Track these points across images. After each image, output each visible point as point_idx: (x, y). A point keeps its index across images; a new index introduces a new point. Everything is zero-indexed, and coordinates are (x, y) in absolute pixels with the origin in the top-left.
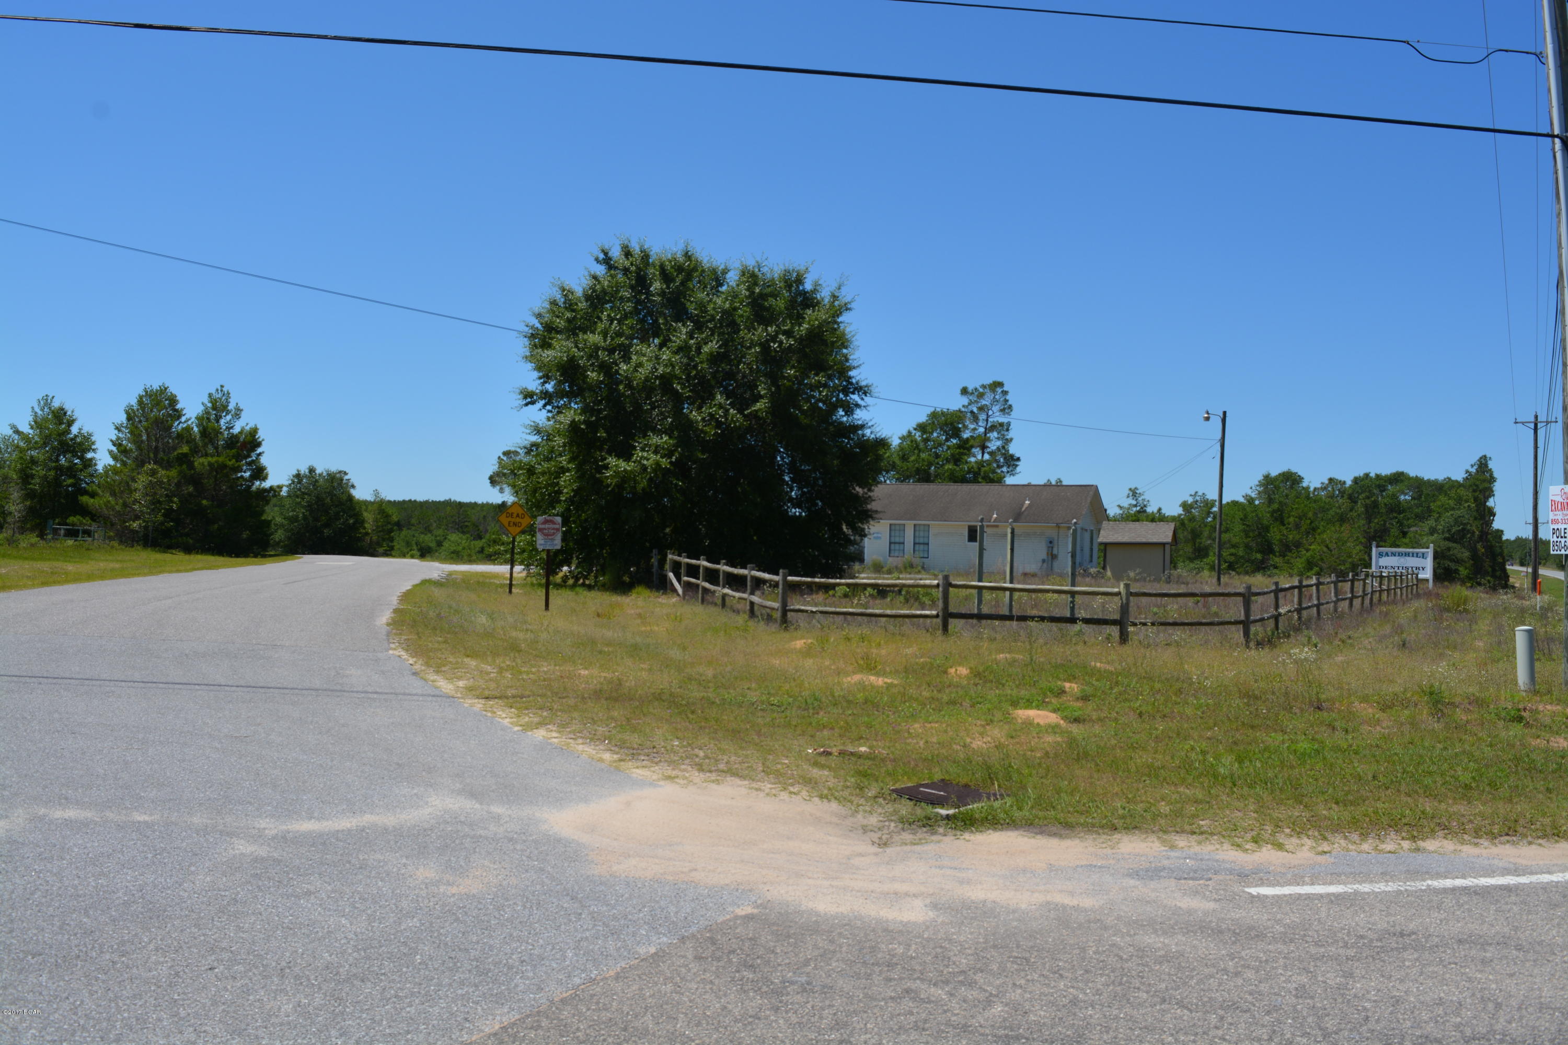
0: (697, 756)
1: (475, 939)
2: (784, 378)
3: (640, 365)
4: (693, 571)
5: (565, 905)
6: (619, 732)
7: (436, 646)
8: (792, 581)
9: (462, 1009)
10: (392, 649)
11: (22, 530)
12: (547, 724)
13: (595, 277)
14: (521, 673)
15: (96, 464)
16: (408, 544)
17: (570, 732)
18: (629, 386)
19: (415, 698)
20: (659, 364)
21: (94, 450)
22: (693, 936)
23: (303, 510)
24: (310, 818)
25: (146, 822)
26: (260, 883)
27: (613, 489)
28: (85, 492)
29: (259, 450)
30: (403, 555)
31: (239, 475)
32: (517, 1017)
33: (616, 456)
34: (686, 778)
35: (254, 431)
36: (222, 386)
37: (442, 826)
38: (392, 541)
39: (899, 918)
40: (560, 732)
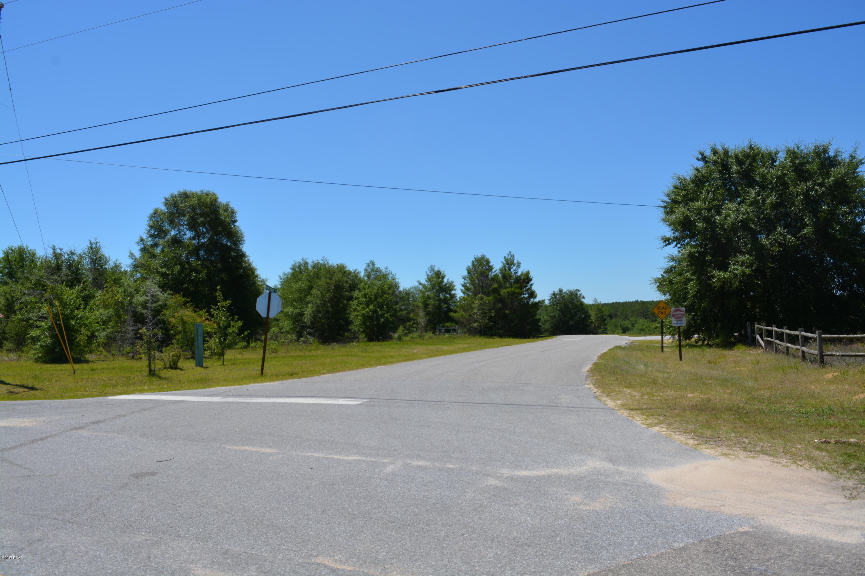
0: (744, 443)
1: (589, 532)
2: (821, 212)
3: (728, 215)
4: (770, 334)
5: (642, 519)
6: (701, 428)
7: (611, 382)
8: (825, 337)
9: (571, 564)
10: (586, 384)
11: (426, 331)
12: (661, 424)
13: (697, 170)
14: (653, 396)
15: (456, 297)
16: (616, 326)
17: (673, 428)
18: (722, 228)
19: (593, 410)
20: (739, 214)
21: (455, 290)
22: (708, 540)
23: (558, 312)
24: (526, 470)
25: (451, 468)
26: (495, 499)
27: (718, 289)
28: (451, 310)
29: (531, 283)
30: (613, 333)
31: (523, 296)
32: (598, 570)
33: (718, 270)
34: (735, 455)
35: (528, 273)
36: (510, 252)
37: (590, 476)
38: (606, 325)
39: (841, 541)
40: (667, 428)
